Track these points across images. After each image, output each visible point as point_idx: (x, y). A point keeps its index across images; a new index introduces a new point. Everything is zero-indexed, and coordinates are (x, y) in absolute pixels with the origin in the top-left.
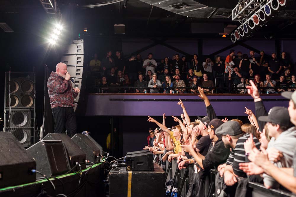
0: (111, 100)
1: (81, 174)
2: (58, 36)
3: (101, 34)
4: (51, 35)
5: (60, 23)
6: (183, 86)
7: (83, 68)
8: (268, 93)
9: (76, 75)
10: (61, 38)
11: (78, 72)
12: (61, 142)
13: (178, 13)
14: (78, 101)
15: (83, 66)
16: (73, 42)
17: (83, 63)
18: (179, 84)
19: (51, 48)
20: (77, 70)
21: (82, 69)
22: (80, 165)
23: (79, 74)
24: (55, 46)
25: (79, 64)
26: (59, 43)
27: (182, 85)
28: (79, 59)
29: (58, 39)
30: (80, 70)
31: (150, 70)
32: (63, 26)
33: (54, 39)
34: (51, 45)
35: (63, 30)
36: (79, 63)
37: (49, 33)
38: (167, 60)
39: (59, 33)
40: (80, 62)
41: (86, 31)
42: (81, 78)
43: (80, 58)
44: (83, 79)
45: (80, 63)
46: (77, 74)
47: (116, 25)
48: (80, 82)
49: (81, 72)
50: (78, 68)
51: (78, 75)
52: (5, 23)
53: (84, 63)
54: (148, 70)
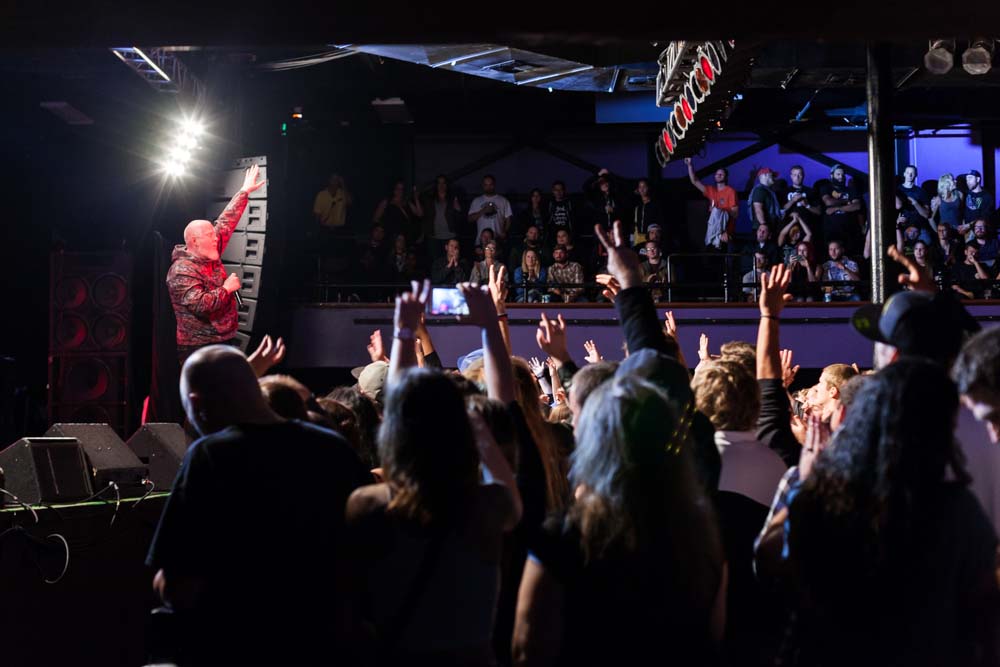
0: (358, 322)
1: (118, 504)
2: (190, 151)
3: (345, 123)
4: (169, 149)
5: (194, 115)
6: (577, 281)
7: (264, 236)
8: (827, 301)
9: (247, 255)
10: (200, 156)
11: (251, 248)
12: (75, 441)
13: (519, 83)
14: (250, 329)
15: (264, 229)
16: (239, 164)
17: (264, 223)
18: (567, 273)
19: (171, 188)
20: (250, 242)
21: (261, 238)
22: (116, 488)
23: (254, 253)
24: (182, 181)
25: (255, 226)
26: (195, 171)
27: (573, 276)
28: (254, 211)
29: (192, 160)
30: (256, 242)
31: (489, 230)
32: (205, 123)
33: (178, 162)
34: (170, 178)
35: (203, 136)
36: (254, 222)
37: (163, 146)
38: (539, 199)
39: (193, 144)
40: (257, 219)
41: (300, 116)
42: (260, 263)
43: (258, 208)
44: (265, 266)
45: (257, 222)
46: (249, 253)
47: (377, 102)
48: (258, 276)
49: (260, 248)
50: (252, 236)
51: (251, 257)
52: (65, 104)
53: (267, 222)
54: (485, 230)
